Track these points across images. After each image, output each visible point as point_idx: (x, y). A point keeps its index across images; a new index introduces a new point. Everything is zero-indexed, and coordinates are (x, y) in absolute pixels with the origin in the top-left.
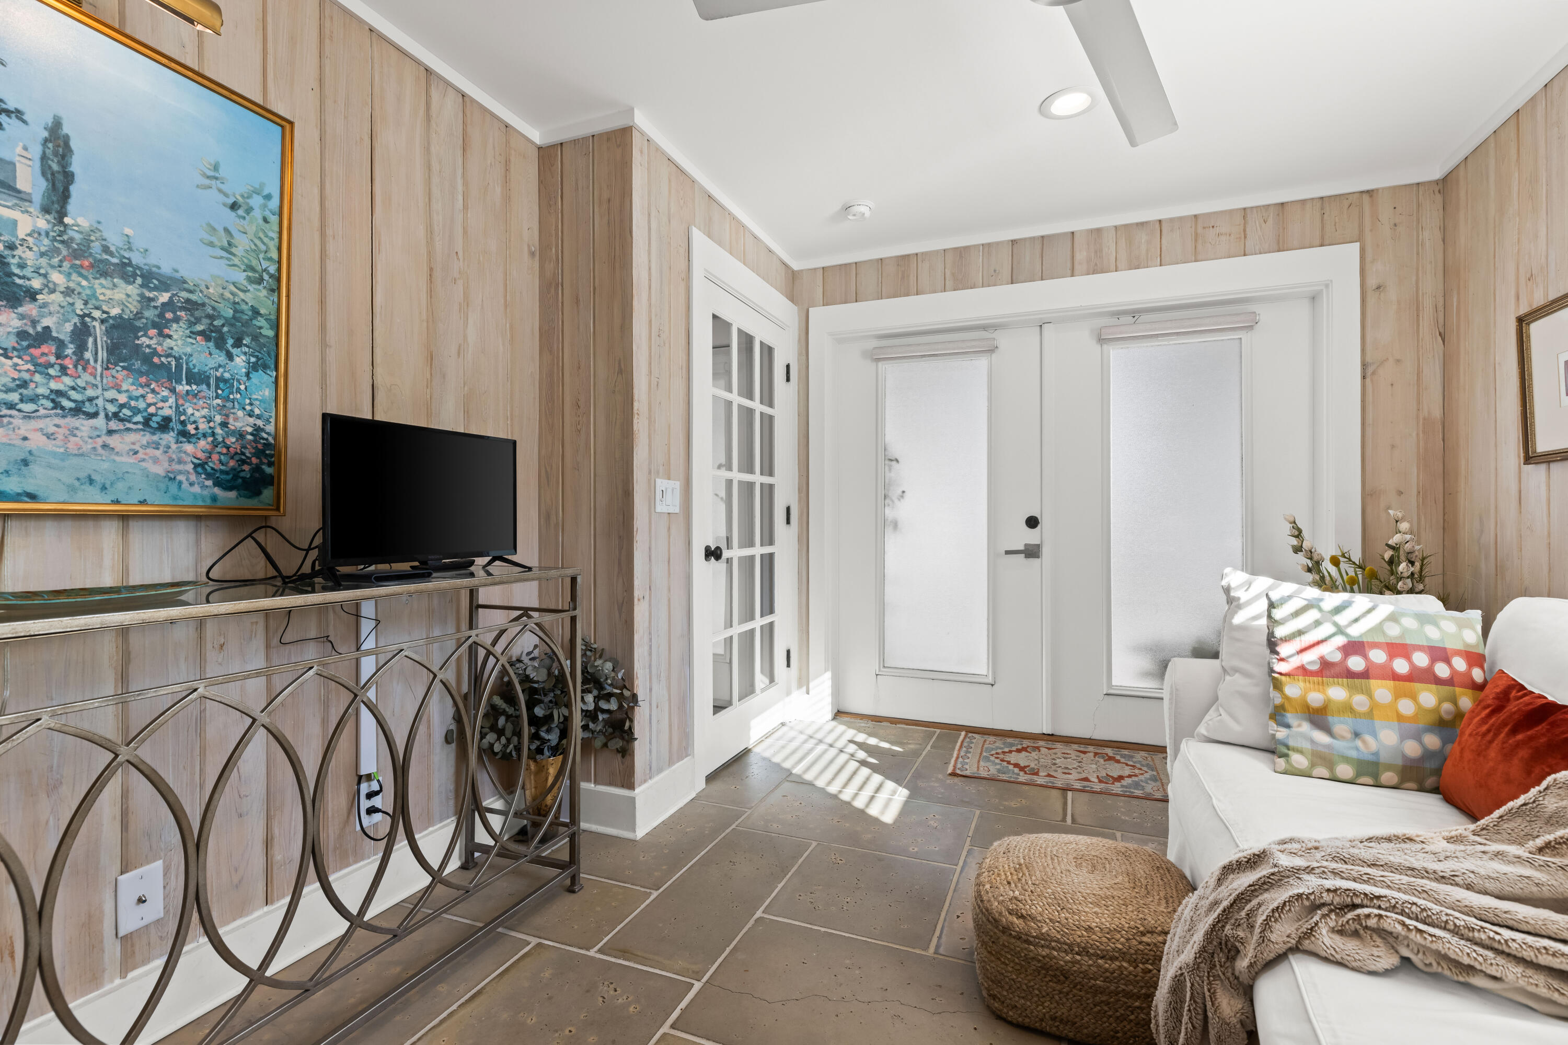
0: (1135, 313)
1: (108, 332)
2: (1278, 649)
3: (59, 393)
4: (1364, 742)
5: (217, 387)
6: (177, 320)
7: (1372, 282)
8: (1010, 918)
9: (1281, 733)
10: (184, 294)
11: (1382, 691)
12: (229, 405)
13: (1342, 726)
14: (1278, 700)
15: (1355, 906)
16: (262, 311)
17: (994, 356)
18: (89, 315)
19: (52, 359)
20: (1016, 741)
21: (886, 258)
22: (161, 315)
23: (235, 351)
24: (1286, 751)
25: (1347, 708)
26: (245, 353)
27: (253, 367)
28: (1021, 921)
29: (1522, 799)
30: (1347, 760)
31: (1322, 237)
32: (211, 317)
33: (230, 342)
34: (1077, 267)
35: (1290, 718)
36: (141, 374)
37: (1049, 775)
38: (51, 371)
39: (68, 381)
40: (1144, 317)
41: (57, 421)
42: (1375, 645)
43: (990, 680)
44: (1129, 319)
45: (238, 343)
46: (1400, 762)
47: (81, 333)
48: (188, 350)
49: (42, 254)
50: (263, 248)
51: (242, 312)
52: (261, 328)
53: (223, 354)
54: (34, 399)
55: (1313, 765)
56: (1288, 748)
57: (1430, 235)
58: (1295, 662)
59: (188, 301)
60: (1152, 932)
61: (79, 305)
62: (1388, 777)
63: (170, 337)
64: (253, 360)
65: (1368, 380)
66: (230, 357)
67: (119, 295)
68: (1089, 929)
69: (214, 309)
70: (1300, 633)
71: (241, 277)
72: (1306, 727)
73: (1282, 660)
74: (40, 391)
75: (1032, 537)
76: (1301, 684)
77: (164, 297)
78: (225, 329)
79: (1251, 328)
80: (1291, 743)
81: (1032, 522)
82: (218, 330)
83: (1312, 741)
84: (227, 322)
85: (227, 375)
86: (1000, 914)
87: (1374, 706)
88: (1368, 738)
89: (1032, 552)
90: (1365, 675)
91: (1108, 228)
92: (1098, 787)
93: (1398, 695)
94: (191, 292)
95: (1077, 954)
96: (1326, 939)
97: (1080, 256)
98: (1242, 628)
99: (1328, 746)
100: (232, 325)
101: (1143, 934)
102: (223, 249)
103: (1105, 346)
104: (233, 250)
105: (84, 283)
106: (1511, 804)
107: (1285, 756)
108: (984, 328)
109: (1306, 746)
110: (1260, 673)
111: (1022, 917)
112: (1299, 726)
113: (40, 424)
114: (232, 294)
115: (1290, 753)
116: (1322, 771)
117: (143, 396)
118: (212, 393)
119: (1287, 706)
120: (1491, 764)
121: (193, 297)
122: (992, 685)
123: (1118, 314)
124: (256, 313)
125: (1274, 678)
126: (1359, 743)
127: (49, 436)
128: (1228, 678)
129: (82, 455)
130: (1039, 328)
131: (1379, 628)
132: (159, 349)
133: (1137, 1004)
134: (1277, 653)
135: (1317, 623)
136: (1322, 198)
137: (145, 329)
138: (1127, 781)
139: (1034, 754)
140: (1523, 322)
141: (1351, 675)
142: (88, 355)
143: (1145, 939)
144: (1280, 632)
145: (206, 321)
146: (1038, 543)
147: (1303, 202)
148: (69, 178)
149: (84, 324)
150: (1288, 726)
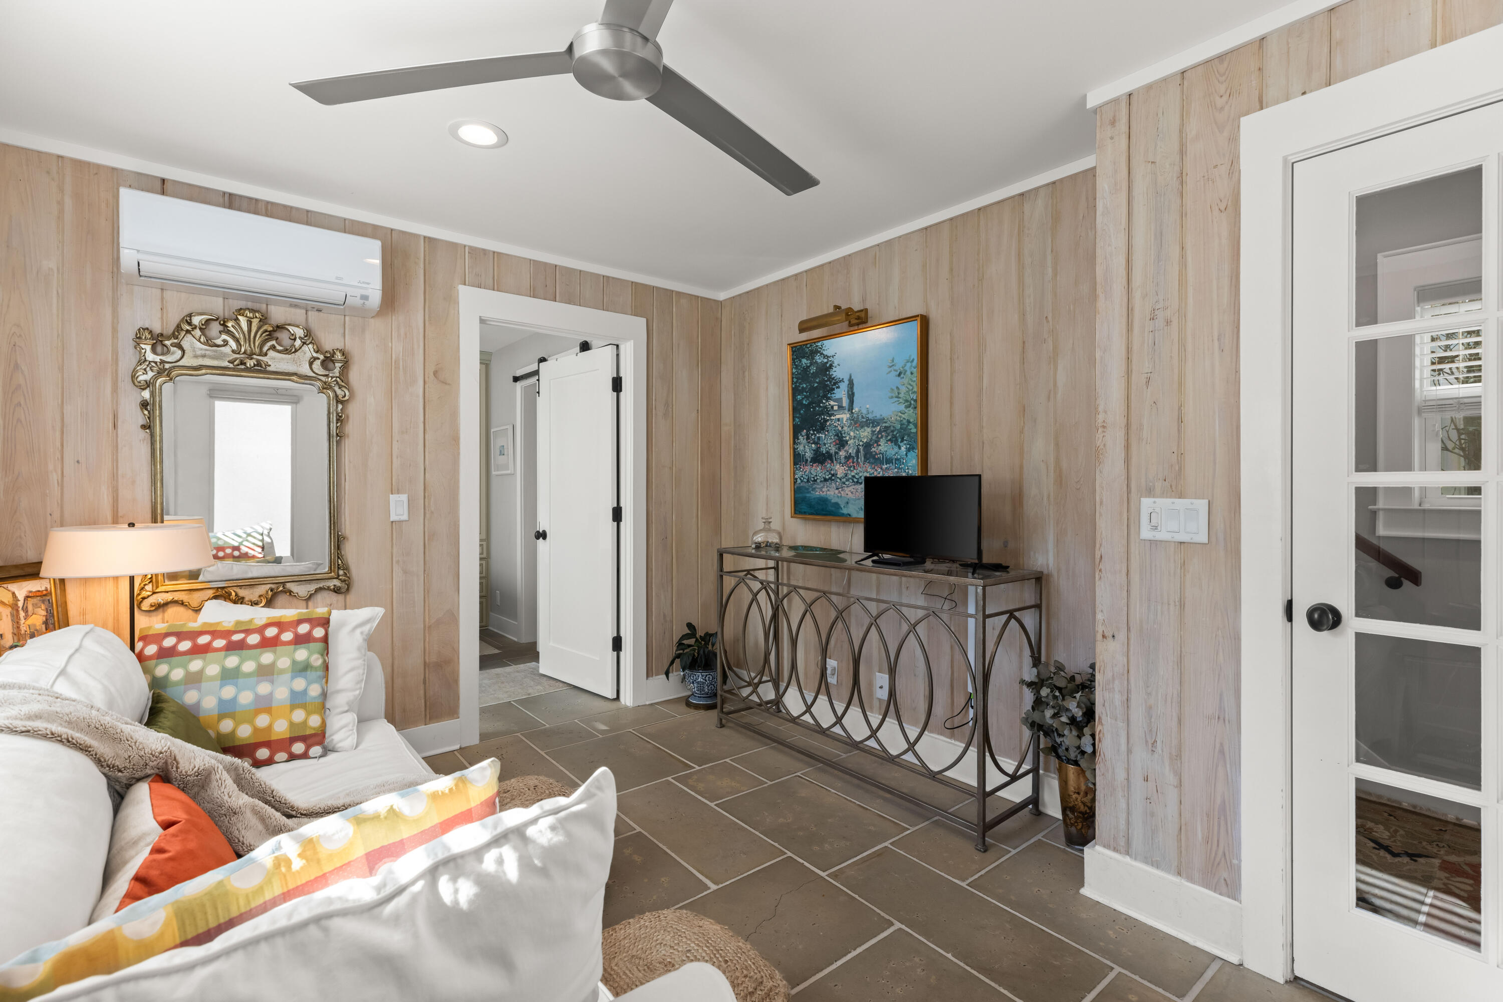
1: (864, 450)
3: (854, 476)
5: (896, 464)
6: (882, 437)
10: (884, 425)
12: (900, 471)
16: (911, 421)
18: (859, 445)
19: (852, 464)
22: (877, 437)
23: (901, 444)
26: (905, 444)
27: (908, 450)
32: (893, 431)
33: (900, 440)
36: (873, 463)
38: (852, 469)
39: (855, 471)
41: (853, 487)
45: (902, 441)
47: (858, 451)
48: (886, 449)
49: (849, 427)
50: (911, 388)
51: (904, 424)
52: (911, 429)
53: (897, 447)
54: (847, 480)
59: (885, 427)
61: (857, 442)
63: (880, 445)
64: (908, 446)
66: (900, 448)
67: (866, 434)
69: (894, 427)
71: (902, 407)
74: (850, 476)
77: (878, 429)
78: (898, 435)
82: (894, 436)
84: (899, 432)
85: (899, 457)
94: (886, 422)
100: (900, 432)
102: (896, 397)
104: (900, 396)
105: (858, 433)
113: (850, 489)
114: (900, 417)
117: (873, 473)
118: (894, 467)
121: (887, 425)
124: (909, 422)
127: (852, 493)
129: (859, 499)
132: (877, 451)
137: (873, 445)
142: (859, 460)
145: (891, 434)
148: (853, 394)
149: (858, 448)
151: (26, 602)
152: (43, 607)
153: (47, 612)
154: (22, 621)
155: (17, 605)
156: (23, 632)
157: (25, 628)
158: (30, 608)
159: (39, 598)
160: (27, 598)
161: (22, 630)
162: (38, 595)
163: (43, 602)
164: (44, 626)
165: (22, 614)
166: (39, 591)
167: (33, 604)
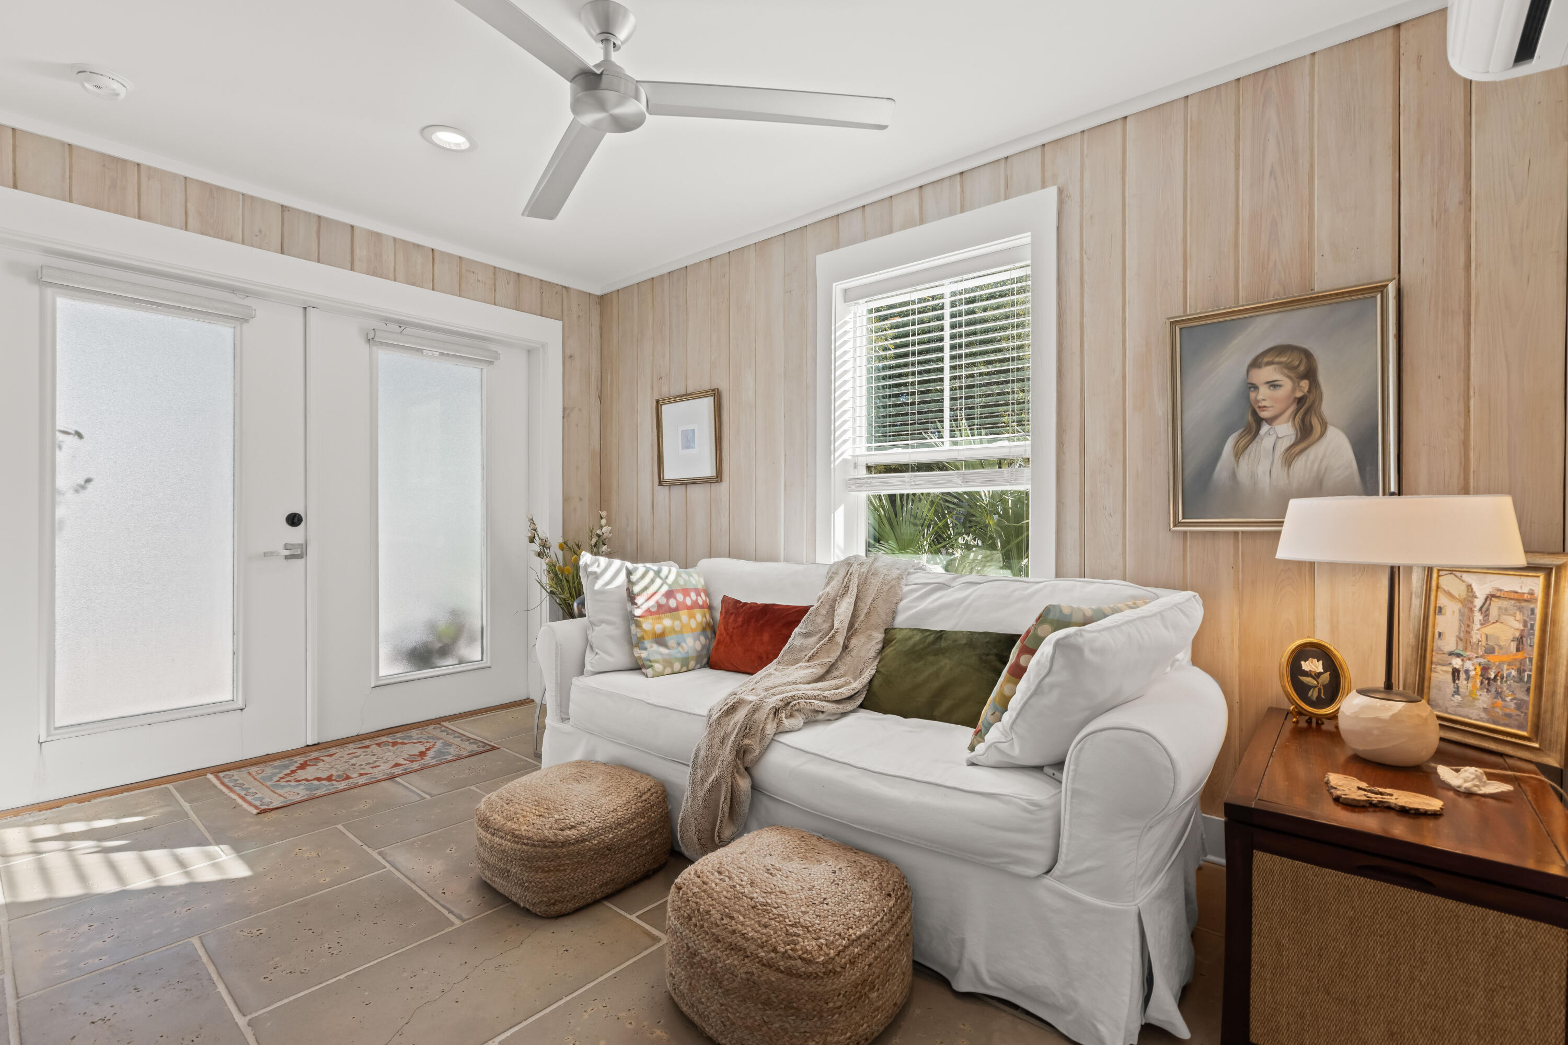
0: (401, 324)
2: (636, 601)
4: (682, 648)
7: (568, 352)
8: (564, 833)
9: (644, 654)
11: (684, 615)
13: (671, 642)
14: (639, 635)
15: (788, 703)
17: (245, 326)
20: (286, 762)
21: (79, 148)
24: (650, 664)
25: (673, 630)
28: (573, 830)
29: (787, 645)
30: (677, 659)
31: (541, 310)
34: (356, 262)
35: (647, 644)
37: (361, 775)
40: (409, 330)
42: (678, 591)
43: (240, 704)
44: (395, 327)
46: (695, 654)
55: (665, 668)
56: (650, 661)
57: (595, 330)
58: (645, 607)
60: (644, 793)
62: (692, 664)
65: (565, 420)
68: (615, 810)
70: (646, 588)
72: (655, 647)
73: (638, 607)
75: (295, 535)
76: (650, 621)
79: (492, 363)
80: (652, 658)
81: (294, 520)
83: (661, 654)
86: (556, 835)
87: (683, 626)
88: (684, 645)
89: (297, 553)
90: (677, 609)
91: (387, 236)
92: (416, 765)
93: (690, 618)
95: (615, 829)
96: (787, 723)
97: (361, 253)
98: (601, 592)
99: (669, 655)
101: (641, 797)
103: (374, 348)
106: (784, 649)
107: (651, 666)
108: (234, 290)
109: (658, 657)
110: (618, 620)
111: (573, 827)
112: (651, 647)
115: (653, 664)
116: (668, 670)
119: (645, 636)
120: (752, 638)
122: (242, 710)
123: (387, 320)
125: (636, 620)
126: (680, 649)
128: (596, 628)
130: (301, 310)
131: (676, 581)
133: (646, 842)
134: (636, 604)
135: (652, 581)
136: (541, 280)
138: (431, 753)
139: (321, 764)
140: (658, 404)
141: (672, 610)
143: (643, 798)
144: (636, 589)
146: (301, 541)
147: (531, 278)
150: (645, 649)
151: (1488, 602)
152: (1519, 616)
153: (1525, 625)
154: (1477, 625)
155: (1472, 602)
156: (1474, 640)
157: (1478, 636)
158: (1494, 612)
159: (1513, 602)
160: (1490, 597)
161: (1474, 637)
162: (1512, 597)
163: (1521, 609)
164: (1513, 646)
165: (1478, 617)
166: (1516, 592)
167: (1500, 608)
